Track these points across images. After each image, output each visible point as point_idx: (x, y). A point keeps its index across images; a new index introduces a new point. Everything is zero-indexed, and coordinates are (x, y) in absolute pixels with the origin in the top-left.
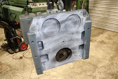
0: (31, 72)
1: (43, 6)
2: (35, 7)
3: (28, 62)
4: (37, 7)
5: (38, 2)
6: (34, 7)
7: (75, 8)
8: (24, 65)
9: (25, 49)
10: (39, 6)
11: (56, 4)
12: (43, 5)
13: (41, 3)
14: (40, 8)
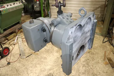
0: (28, 74)
1: (11, 7)
2: (4, 8)
3: (18, 66)
4: (5, 8)
5: (4, 3)
6: (2, 9)
7: (38, 4)
8: (16, 70)
9: (7, 54)
10: (7, 8)
11: (22, 3)
12: (11, 5)
13: (8, 4)
14: (9, 9)
